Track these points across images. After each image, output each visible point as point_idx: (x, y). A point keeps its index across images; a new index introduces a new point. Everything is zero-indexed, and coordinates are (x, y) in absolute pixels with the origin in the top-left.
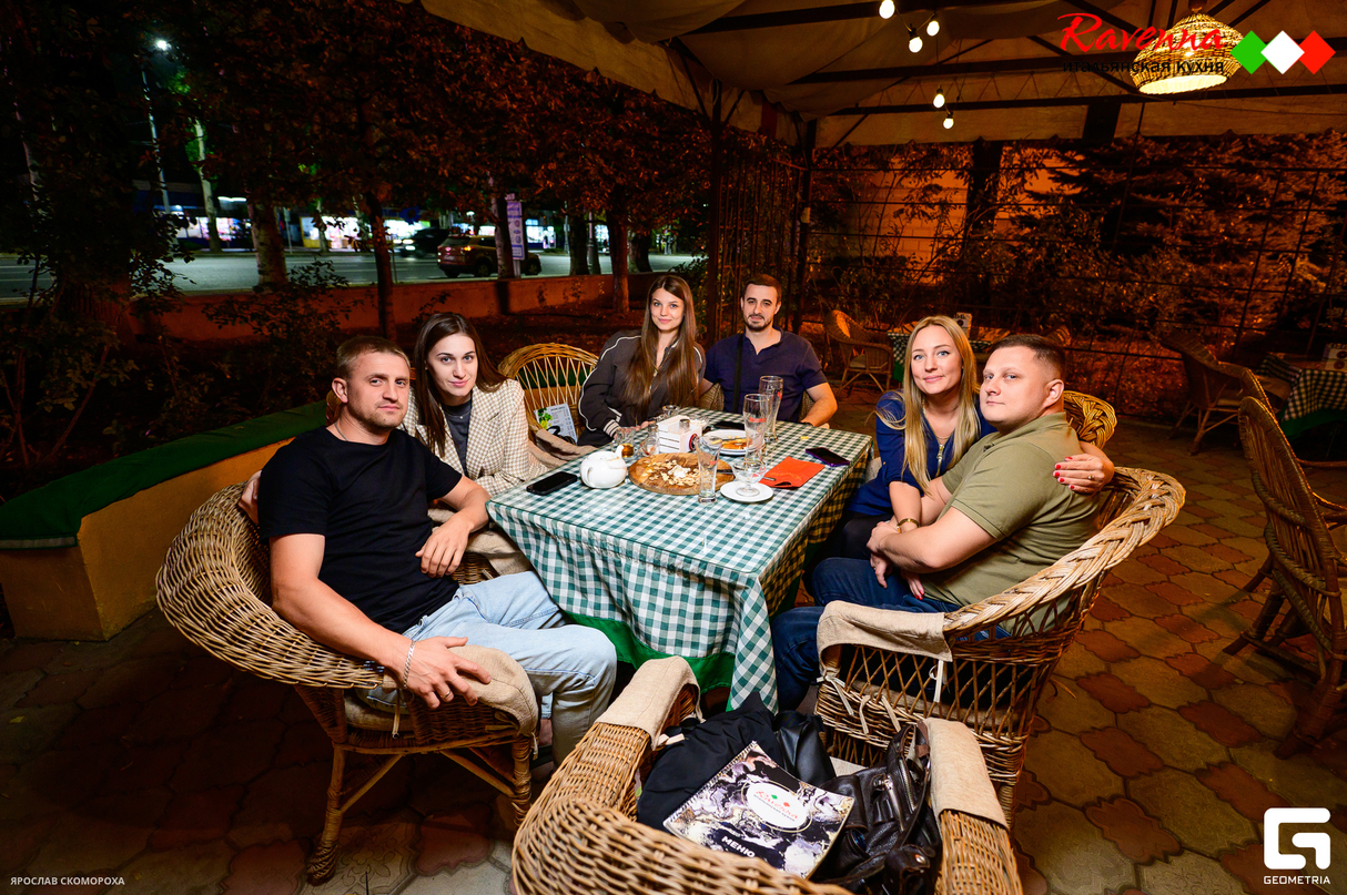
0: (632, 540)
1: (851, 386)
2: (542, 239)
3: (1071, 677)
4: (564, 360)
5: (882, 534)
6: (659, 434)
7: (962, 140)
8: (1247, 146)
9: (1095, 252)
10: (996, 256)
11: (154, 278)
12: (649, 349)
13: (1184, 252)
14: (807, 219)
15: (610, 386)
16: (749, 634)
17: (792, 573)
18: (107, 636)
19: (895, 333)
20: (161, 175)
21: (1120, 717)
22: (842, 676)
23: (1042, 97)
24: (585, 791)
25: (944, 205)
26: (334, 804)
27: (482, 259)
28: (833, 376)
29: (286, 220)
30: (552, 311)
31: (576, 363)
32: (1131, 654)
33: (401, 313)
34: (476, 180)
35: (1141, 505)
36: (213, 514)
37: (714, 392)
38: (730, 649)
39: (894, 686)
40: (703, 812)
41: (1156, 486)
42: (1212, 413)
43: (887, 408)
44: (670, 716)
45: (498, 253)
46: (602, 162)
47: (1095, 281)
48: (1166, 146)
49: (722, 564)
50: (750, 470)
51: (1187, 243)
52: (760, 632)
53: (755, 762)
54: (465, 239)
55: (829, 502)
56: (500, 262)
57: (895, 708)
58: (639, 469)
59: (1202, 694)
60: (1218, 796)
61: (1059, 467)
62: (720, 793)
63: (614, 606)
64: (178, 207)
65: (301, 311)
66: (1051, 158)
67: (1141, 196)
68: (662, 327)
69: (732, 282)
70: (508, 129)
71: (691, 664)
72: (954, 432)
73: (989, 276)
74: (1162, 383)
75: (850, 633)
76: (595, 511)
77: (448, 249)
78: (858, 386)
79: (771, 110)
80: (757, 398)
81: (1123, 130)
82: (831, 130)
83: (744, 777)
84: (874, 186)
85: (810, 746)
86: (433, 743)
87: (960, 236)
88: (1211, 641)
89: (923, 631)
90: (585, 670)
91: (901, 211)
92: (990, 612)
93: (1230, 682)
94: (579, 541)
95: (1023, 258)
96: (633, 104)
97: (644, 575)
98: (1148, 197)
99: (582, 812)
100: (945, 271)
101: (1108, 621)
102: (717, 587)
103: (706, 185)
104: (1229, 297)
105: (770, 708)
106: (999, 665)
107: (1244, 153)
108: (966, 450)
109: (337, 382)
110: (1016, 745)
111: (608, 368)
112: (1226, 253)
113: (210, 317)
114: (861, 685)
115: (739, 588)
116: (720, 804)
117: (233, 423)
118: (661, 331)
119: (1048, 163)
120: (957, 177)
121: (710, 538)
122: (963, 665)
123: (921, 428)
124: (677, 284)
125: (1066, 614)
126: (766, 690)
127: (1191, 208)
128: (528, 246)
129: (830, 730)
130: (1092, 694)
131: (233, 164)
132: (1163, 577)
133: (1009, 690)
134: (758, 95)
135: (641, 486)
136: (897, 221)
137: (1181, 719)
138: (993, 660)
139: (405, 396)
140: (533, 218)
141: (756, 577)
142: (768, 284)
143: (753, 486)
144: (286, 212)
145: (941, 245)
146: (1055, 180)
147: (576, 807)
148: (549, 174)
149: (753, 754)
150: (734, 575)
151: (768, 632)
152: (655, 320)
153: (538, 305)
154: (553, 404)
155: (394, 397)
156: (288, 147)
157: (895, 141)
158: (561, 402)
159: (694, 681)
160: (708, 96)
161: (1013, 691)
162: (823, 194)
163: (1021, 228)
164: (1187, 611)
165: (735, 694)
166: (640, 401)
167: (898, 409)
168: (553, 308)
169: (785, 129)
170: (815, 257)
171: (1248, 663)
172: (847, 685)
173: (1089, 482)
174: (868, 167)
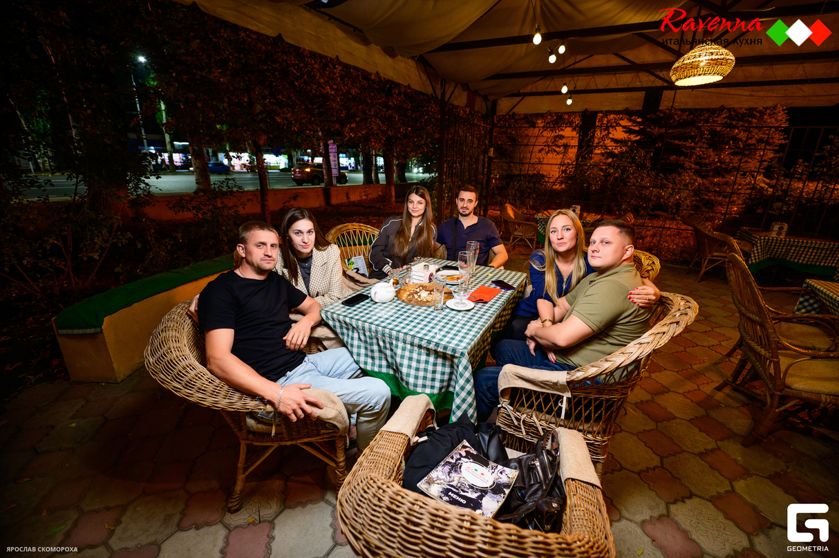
0: (399, 331)
1: (515, 245)
2: (348, 164)
3: (633, 402)
4: (361, 232)
5: (533, 327)
6: (413, 273)
7: (576, 111)
8: (731, 113)
9: (648, 172)
10: (594, 175)
11: (140, 188)
12: (407, 226)
13: (696, 172)
14: (491, 154)
15: (386, 246)
16: (462, 382)
17: (484, 348)
18: (119, 380)
19: (539, 216)
20: (143, 131)
21: (659, 424)
22: (511, 404)
23: (620, 87)
24: (376, 468)
25: (566, 146)
26: (241, 471)
27: (317, 175)
28: (505, 239)
29: (210, 154)
30: (354, 204)
31: (367, 233)
32: (665, 390)
33: (273, 205)
34: (312, 133)
35: (675, 314)
36: (174, 318)
37: (442, 249)
38: (451, 389)
39: (540, 409)
40: (438, 478)
41: (682, 303)
42: (709, 259)
43: (536, 259)
44: (420, 426)
45: (324, 172)
46: (380, 123)
47: (647, 188)
48: (687, 113)
49: (447, 344)
50: (462, 293)
51: (697, 167)
52: (468, 381)
53: (465, 451)
54: (306, 164)
55: (504, 310)
56: (325, 177)
57: (539, 421)
58: (402, 292)
59: (702, 412)
60: (711, 467)
61: (631, 294)
62: (447, 468)
63: (389, 366)
64: (152, 148)
65: (219, 205)
66: (624, 120)
67: (672, 141)
68: (413, 214)
69: (450, 188)
70: (329, 105)
71: (430, 398)
72: (572, 272)
73: (590, 184)
74: (683, 243)
75: (516, 381)
76: (379, 315)
77: (297, 170)
78: (518, 245)
79: (472, 94)
80: (466, 254)
81: (665, 104)
82: (504, 105)
83: (459, 459)
84: (527, 135)
85: (494, 442)
86: (293, 439)
87: (574, 163)
88: (708, 383)
89: (555, 381)
90: (374, 401)
91: (542, 149)
92: (592, 371)
93: (717, 406)
94: (370, 332)
95: (607, 175)
96: (397, 91)
97: (405, 350)
98: (677, 142)
99: (374, 482)
100: (566, 183)
101: (653, 373)
102: (444, 356)
103: (437, 136)
104: (719, 196)
105: (472, 421)
106: (596, 399)
107: (730, 117)
108: (578, 282)
109: (239, 246)
110: (604, 441)
111: (385, 236)
112: (719, 172)
113: (171, 209)
114: (522, 409)
115: (457, 357)
116: (447, 474)
117: (184, 266)
118: (413, 216)
119: (622, 123)
120: (572, 131)
121: (440, 330)
122: (577, 399)
123: (554, 270)
124: (422, 191)
125: (632, 372)
126: (471, 411)
127: (700, 147)
128: (340, 168)
129: (505, 433)
130: (644, 412)
131: (181, 125)
132: (682, 349)
133: (601, 413)
134: (465, 86)
135: (403, 301)
136: (540, 155)
137: (691, 425)
138: (593, 396)
139: (276, 254)
140: (343, 153)
141: (466, 352)
142: (471, 191)
143: (463, 301)
144: (210, 150)
145: (564, 168)
146: (626, 132)
147: (371, 479)
148: (351, 130)
149: (464, 447)
150: (454, 350)
151: (472, 381)
152: (410, 211)
153: (346, 200)
154: (355, 256)
155: (270, 254)
156: (210, 115)
157: (539, 111)
158: (360, 255)
159: (432, 407)
160: (438, 87)
161: (604, 413)
162: (500, 140)
163: (607, 158)
164: (695, 367)
165: (454, 413)
166: (402, 254)
167: (542, 260)
168: (354, 202)
169: (479, 105)
170: (496, 174)
171: (728, 395)
172: (514, 409)
173: (647, 301)
174: (525, 125)
